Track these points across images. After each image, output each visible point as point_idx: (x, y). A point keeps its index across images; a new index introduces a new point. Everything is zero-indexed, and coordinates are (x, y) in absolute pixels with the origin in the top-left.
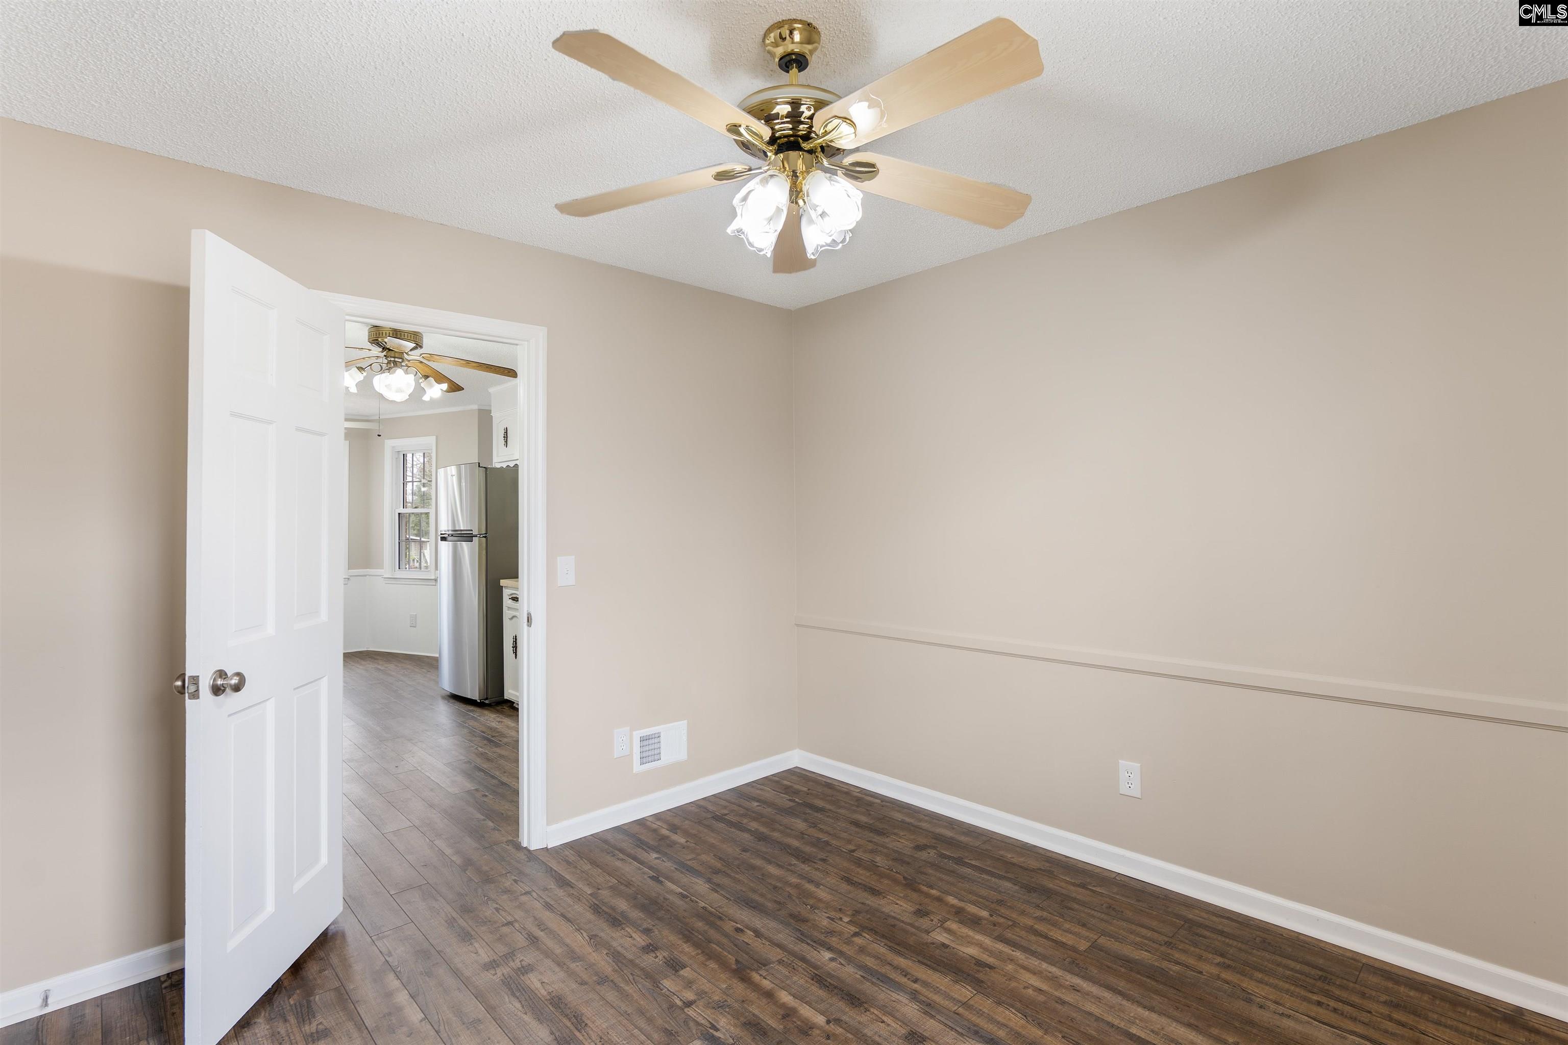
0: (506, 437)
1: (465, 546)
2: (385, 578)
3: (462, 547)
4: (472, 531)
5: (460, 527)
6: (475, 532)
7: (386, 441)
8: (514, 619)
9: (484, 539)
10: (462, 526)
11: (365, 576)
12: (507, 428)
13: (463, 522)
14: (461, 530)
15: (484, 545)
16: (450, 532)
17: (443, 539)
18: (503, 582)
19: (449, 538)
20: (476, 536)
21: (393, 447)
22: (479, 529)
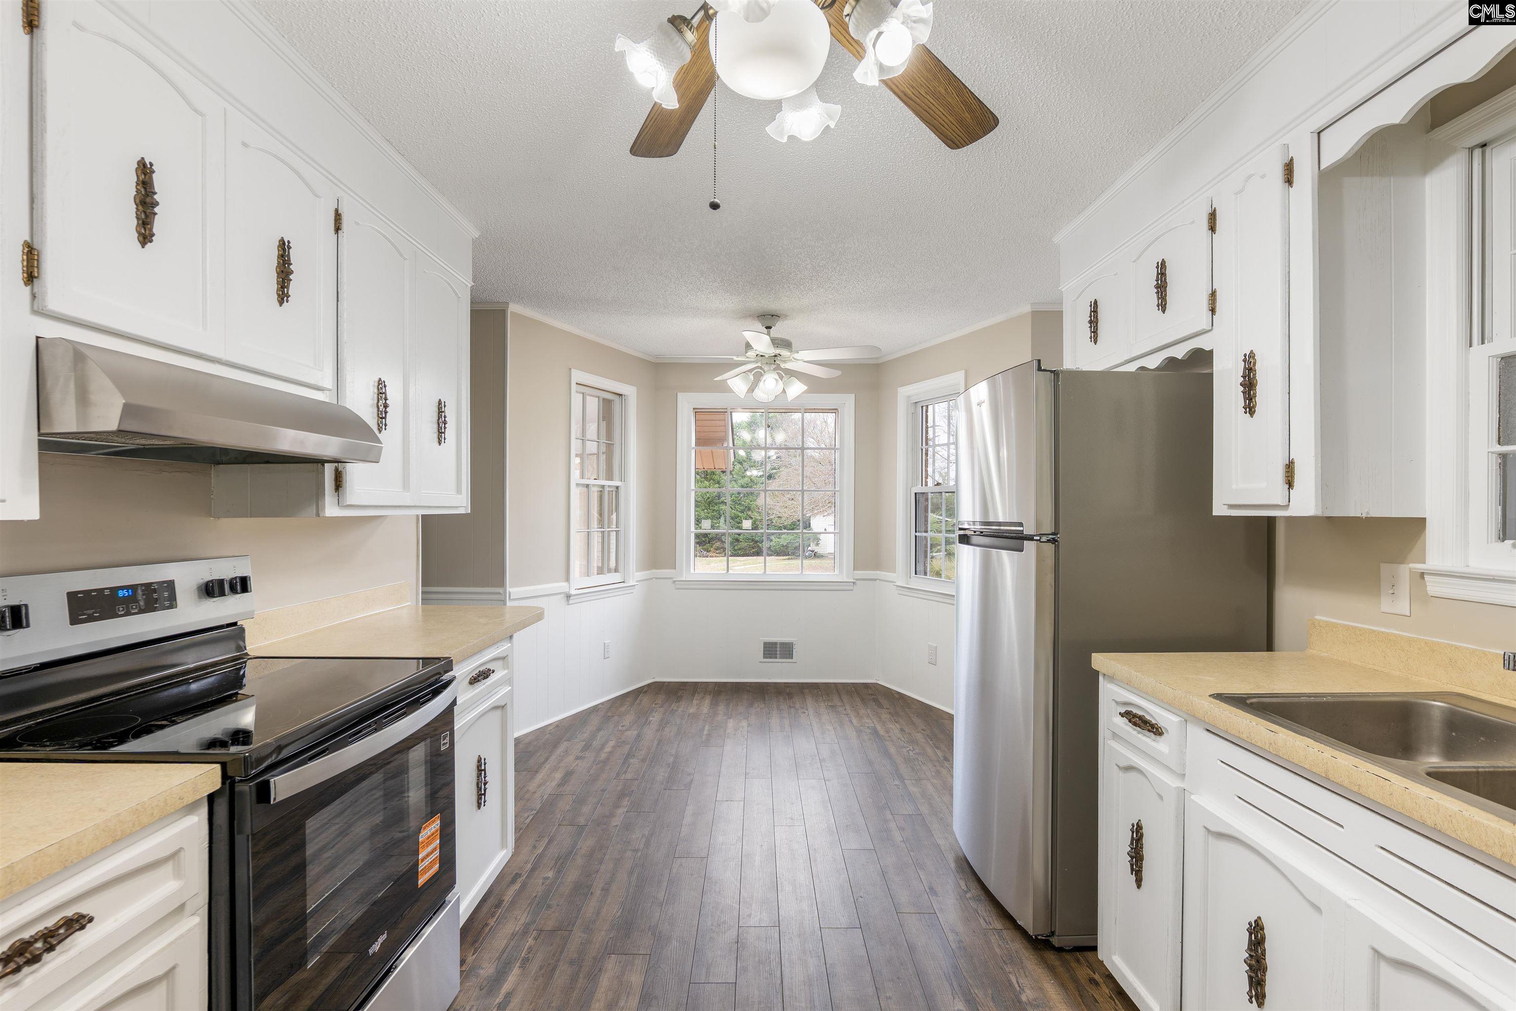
0: (1094, 322)
1: (1006, 559)
2: (897, 586)
3: (999, 559)
4: (1021, 524)
5: (996, 515)
6: (1029, 529)
7: (899, 389)
8: (1132, 775)
9: (1051, 546)
10: (1002, 513)
11: (875, 580)
12: (1096, 302)
13: (1004, 505)
14: (1000, 524)
15: (1050, 562)
16: (978, 527)
17: (965, 539)
18: (1099, 661)
19: (975, 539)
20: (1030, 538)
21: (909, 397)
22: (1038, 524)
